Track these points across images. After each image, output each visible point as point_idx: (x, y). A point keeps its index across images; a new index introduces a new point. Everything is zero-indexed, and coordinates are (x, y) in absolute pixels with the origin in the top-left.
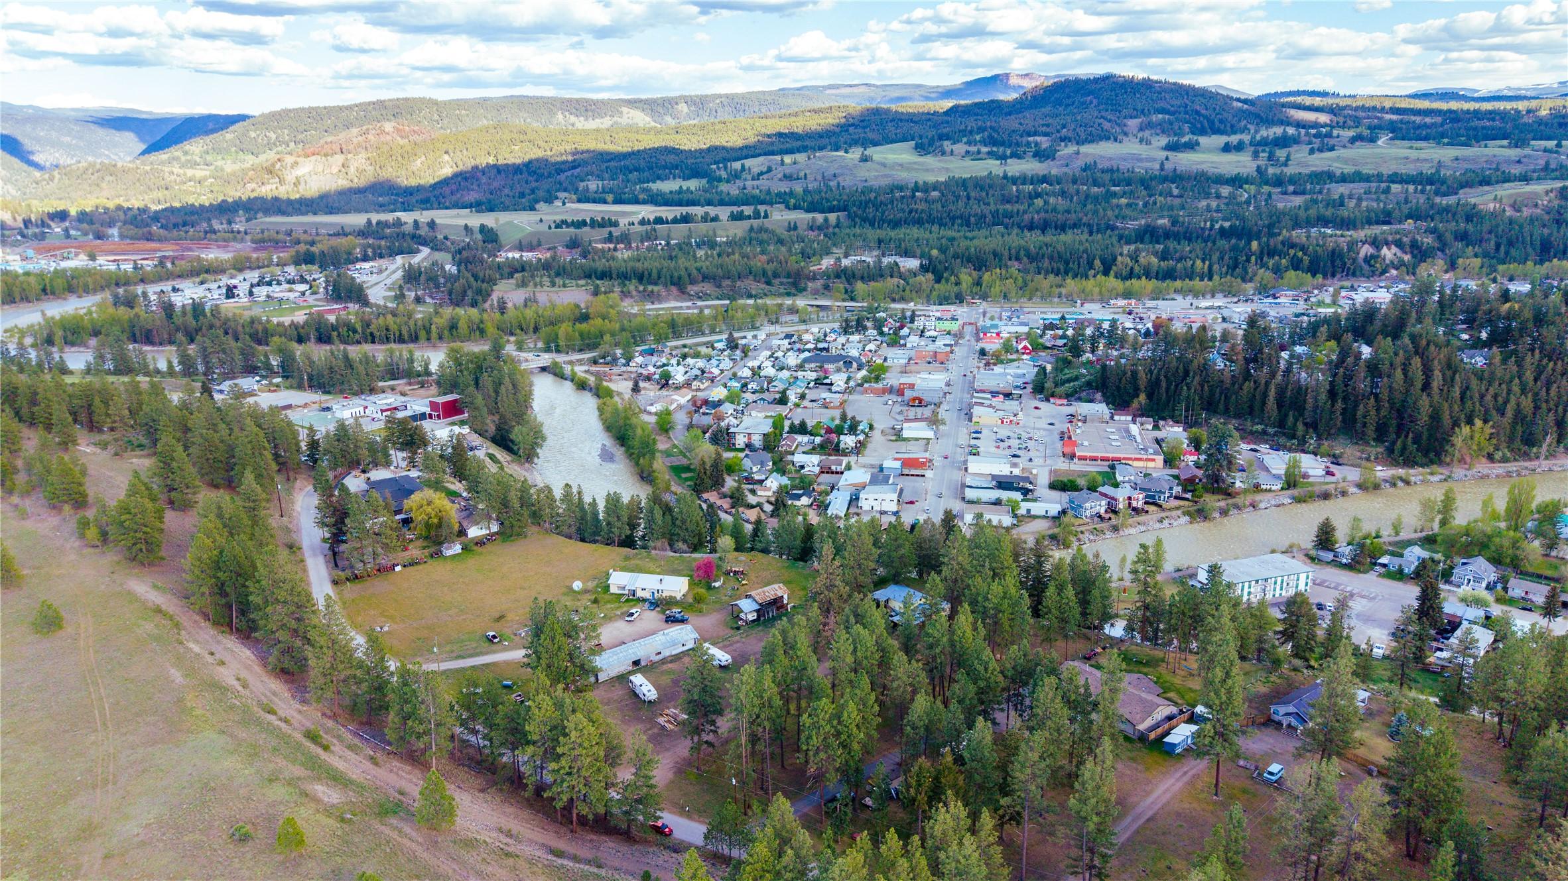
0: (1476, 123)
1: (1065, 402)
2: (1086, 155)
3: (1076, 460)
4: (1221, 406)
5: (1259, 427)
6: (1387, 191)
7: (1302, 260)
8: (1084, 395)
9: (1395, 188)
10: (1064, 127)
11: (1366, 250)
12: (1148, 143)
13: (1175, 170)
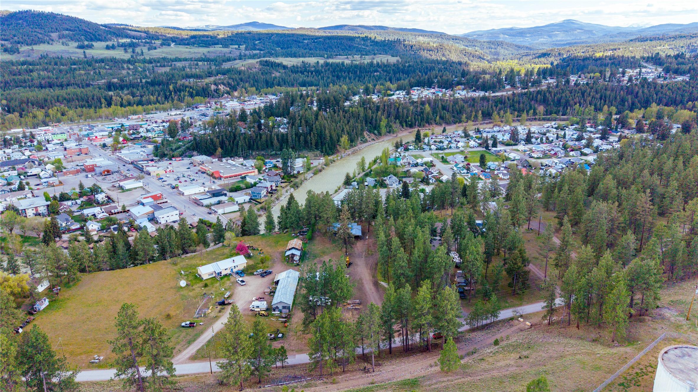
0: (203, 39)
1: (181, 158)
2: (38, 51)
3: (222, 179)
4: (255, 147)
5: (274, 152)
6: (197, 65)
7: (192, 92)
8: (187, 154)
9: (200, 63)
10: (15, 36)
11: (213, 87)
12: (67, 45)
13: (93, 57)
